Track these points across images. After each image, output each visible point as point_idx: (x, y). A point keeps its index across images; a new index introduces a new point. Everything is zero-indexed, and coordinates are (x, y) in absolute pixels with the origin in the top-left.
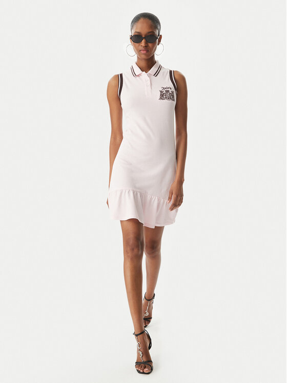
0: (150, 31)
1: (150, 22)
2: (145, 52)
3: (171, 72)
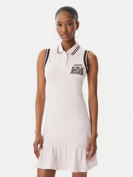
0: (69, 20)
1: (68, 13)
2: (66, 36)
3: (86, 51)
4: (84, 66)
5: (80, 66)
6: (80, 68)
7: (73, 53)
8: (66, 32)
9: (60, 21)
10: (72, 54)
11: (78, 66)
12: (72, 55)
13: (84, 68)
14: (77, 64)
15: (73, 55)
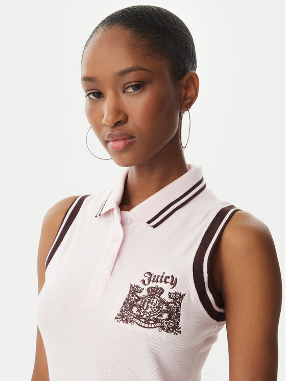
4: (187, 286)
5: (167, 288)
6: (165, 296)
7: (156, 221)
8: (117, 124)
9: (91, 75)
10: (149, 222)
11: (160, 285)
12: (149, 228)
13: (185, 299)
14: (157, 272)
15: (154, 227)
